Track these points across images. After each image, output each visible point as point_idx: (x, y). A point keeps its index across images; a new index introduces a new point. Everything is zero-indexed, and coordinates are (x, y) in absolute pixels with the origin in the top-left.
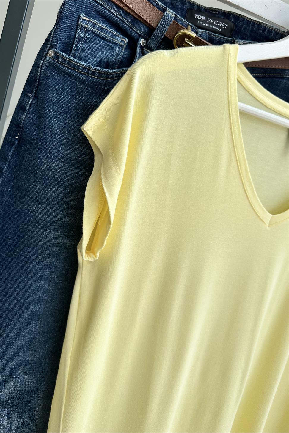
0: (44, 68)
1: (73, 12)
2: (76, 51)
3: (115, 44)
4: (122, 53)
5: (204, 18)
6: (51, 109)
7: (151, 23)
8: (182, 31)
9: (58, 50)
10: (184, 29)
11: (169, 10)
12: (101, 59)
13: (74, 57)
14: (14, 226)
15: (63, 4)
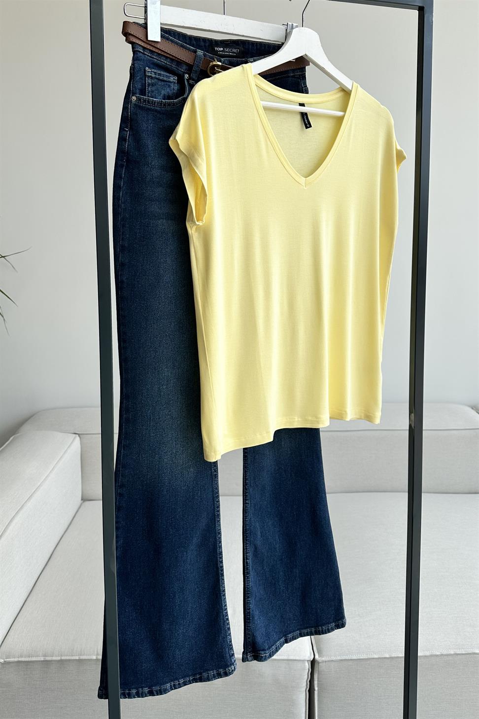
0: (132, 108)
1: (140, 68)
2: (149, 93)
3: (170, 82)
4: (176, 87)
5: (222, 49)
6: (144, 135)
7: (189, 62)
8: (211, 63)
9: (138, 95)
10: (212, 61)
11: (199, 50)
12: (165, 95)
13: (148, 96)
14: (139, 223)
15: (133, 64)
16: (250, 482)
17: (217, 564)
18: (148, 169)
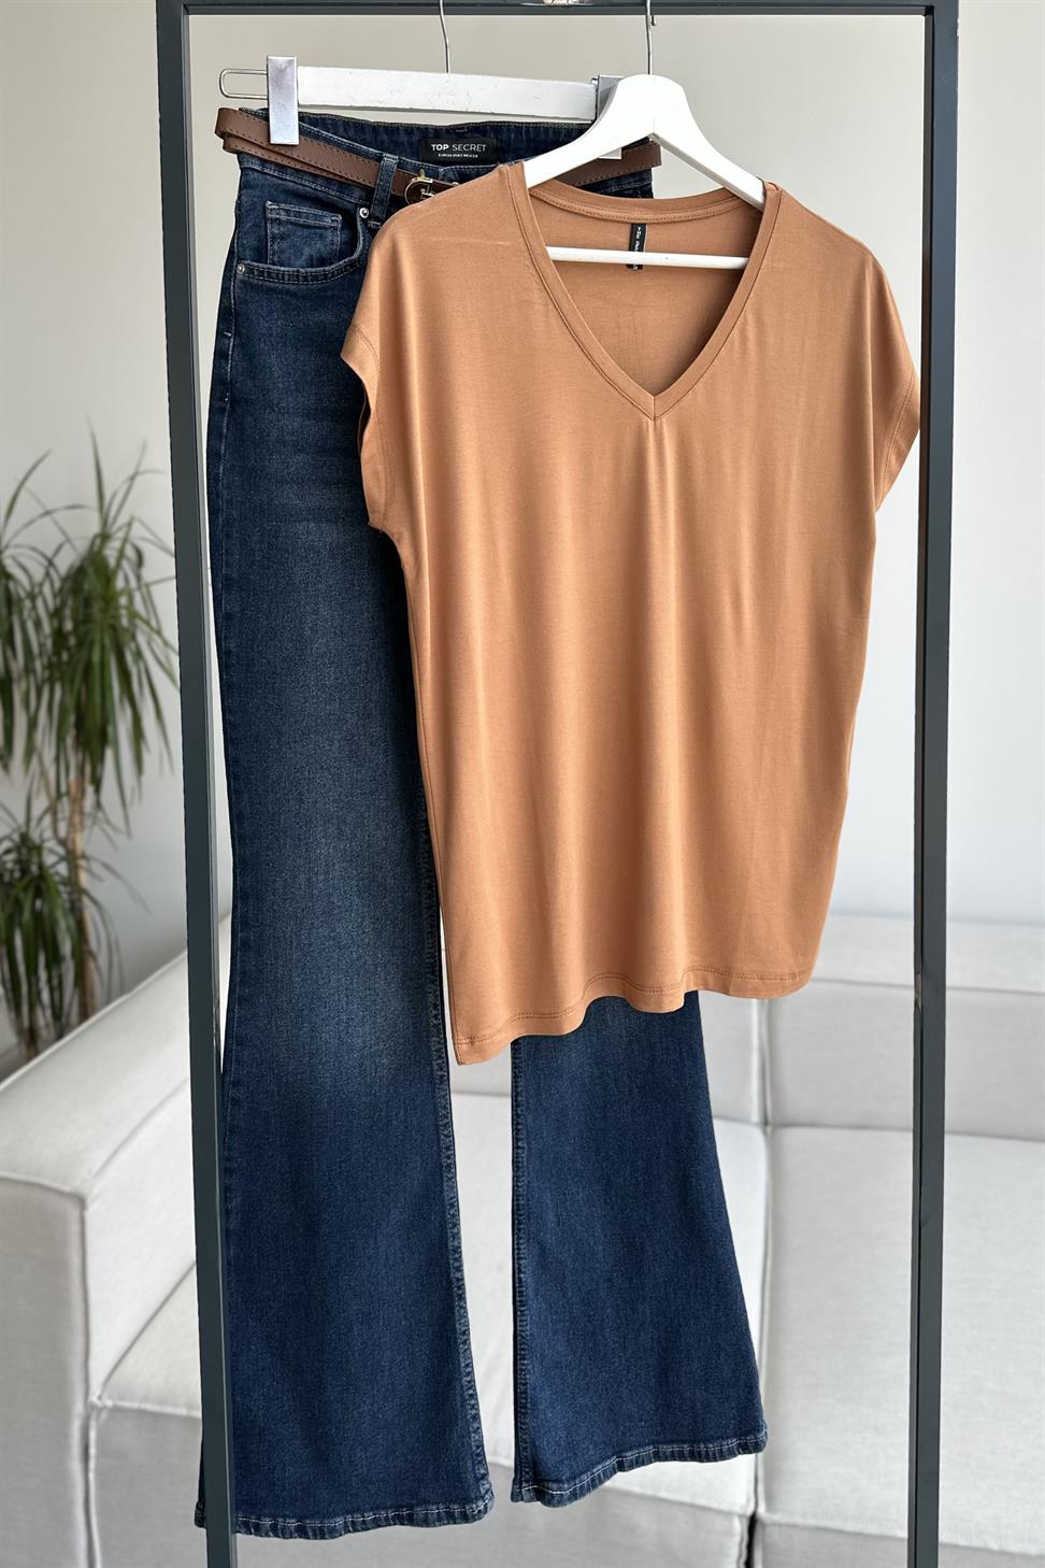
0: (237, 290)
1: (254, 204)
2: (274, 254)
3: (324, 228)
4: (338, 238)
5: (446, 147)
6: (262, 345)
7: (366, 183)
8: (412, 181)
9: (249, 262)
10: (415, 176)
11: (388, 155)
12: (311, 257)
13: (274, 264)
14: (257, 529)
15: (239, 197)
16: (527, 1101)
17: (449, 1274)
18: (273, 416)
